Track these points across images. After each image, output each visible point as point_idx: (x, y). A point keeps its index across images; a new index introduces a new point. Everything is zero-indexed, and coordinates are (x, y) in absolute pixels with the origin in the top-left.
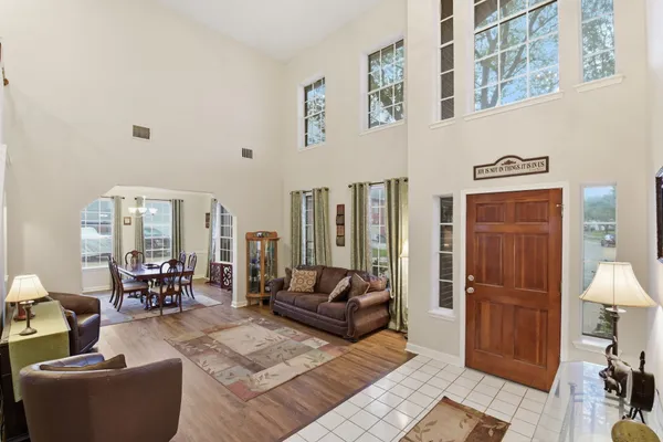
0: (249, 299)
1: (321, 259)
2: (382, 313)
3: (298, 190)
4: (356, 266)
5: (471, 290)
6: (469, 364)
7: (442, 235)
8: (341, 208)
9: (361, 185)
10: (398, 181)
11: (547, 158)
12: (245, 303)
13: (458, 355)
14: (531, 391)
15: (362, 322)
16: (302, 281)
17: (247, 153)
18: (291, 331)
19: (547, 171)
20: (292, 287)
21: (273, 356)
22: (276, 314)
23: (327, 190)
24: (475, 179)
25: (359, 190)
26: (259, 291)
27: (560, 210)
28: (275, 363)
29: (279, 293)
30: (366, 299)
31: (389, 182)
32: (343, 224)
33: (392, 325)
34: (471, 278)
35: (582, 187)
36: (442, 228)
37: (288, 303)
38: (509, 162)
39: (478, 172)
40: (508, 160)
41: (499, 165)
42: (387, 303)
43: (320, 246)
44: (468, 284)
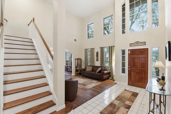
0: (76, 73)
1: (92, 64)
2: (108, 75)
3: (87, 48)
4: (101, 65)
5: (129, 69)
6: (128, 84)
7: (122, 58)
8: (97, 53)
9: (103, 47)
10: (111, 47)
11: (145, 42)
12: (75, 74)
13: (126, 83)
14: (142, 89)
15: (105, 77)
16: (89, 69)
17: (75, 40)
18: (88, 79)
19: (145, 45)
20: (87, 70)
21: (87, 83)
22: (83, 76)
23: (94, 48)
24: (130, 46)
25: (102, 49)
26: (78, 72)
27: (148, 52)
28: (88, 85)
29: (84, 71)
30: (105, 72)
31: (109, 47)
32: (98, 56)
33: (110, 78)
34: (129, 67)
35: (152, 48)
36: (123, 57)
37: (86, 73)
38: (137, 43)
39: (131, 45)
40: (137, 42)
41: (135, 43)
42: (109, 73)
43: (92, 61)
44: (129, 68)
